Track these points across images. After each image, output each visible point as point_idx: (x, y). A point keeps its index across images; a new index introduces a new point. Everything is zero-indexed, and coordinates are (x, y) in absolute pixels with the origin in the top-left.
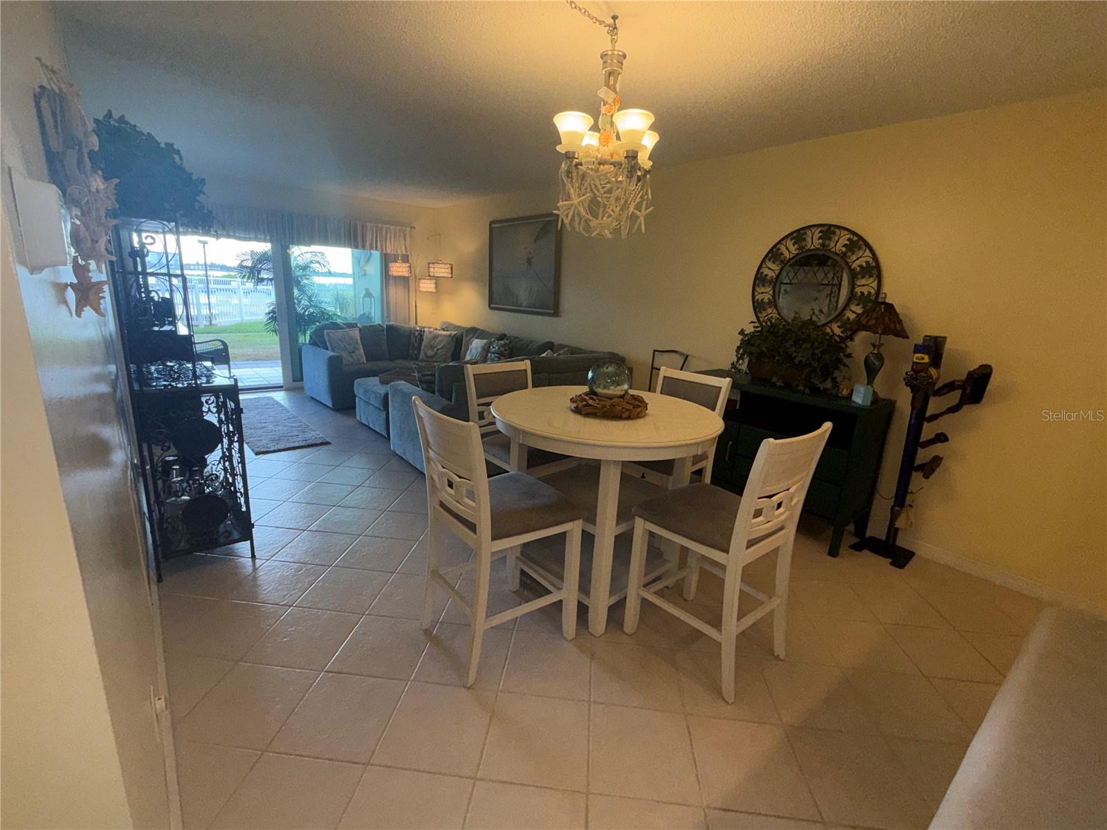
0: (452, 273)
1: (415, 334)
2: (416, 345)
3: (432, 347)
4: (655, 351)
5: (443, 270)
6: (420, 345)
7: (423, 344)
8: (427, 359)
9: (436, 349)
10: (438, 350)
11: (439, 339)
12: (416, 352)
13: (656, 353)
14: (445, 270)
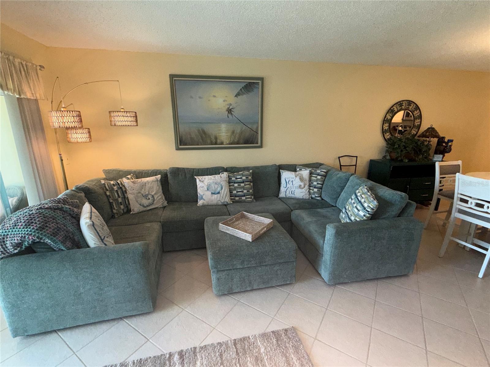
0: (137, 121)
1: (113, 189)
2: (120, 200)
3: (146, 196)
4: (339, 157)
5: (126, 119)
6: (125, 198)
7: (131, 196)
8: (145, 209)
9: (150, 197)
10: (153, 196)
11: (148, 186)
12: (122, 207)
13: (340, 158)
14: (130, 119)
